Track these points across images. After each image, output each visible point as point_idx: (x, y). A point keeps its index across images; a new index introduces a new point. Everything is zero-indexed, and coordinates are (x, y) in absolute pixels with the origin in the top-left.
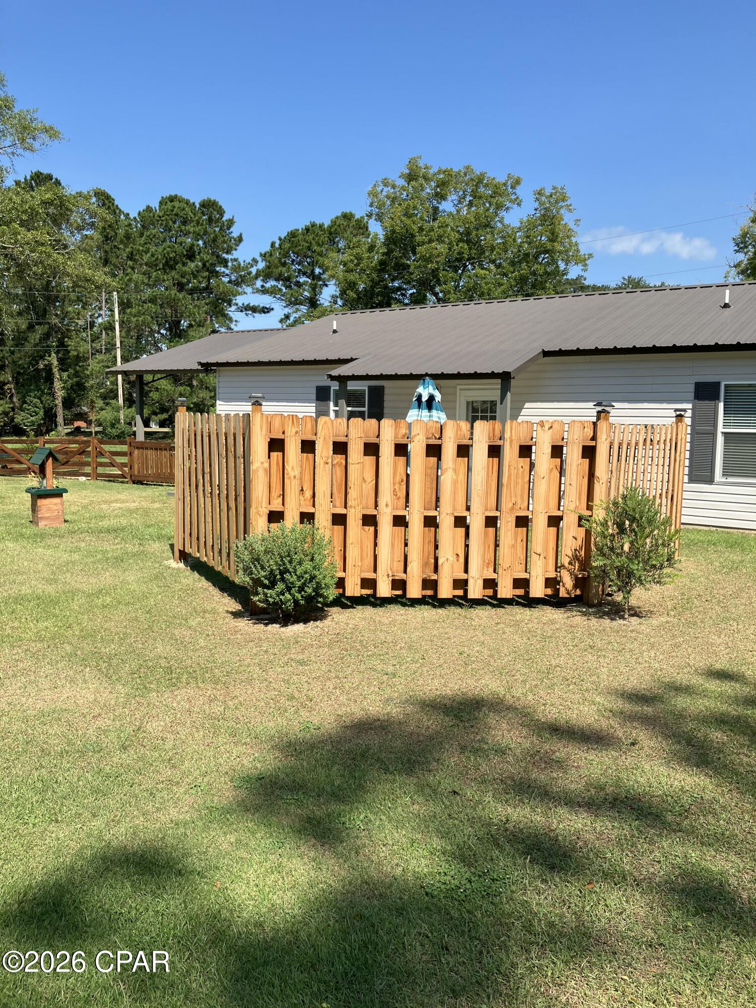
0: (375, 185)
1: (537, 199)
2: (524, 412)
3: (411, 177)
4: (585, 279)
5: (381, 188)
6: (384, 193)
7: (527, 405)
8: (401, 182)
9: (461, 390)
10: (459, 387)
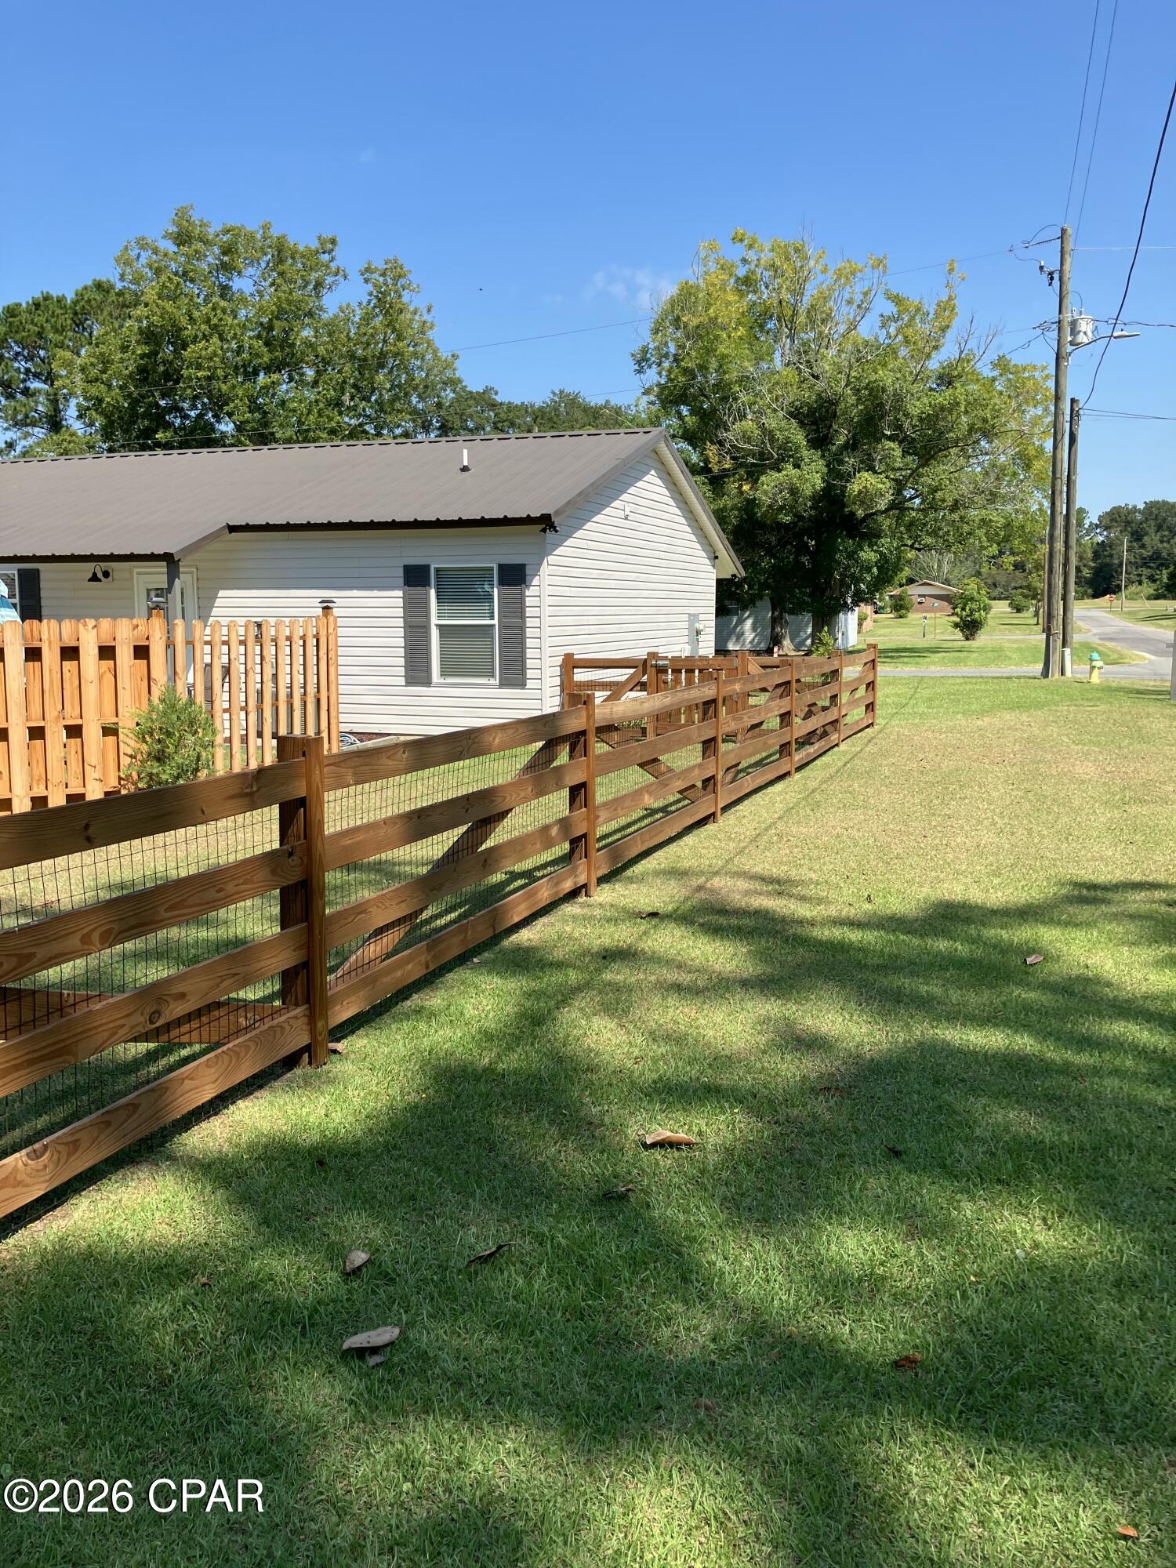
0: (126, 248)
1: (366, 281)
2: (218, 602)
3: (182, 238)
4: (496, 393)
5: (137, 252)
6: (143, 260)
7: (221, 593)
8: (170, 247)
9: (138, 574)
10: (135, 570)
